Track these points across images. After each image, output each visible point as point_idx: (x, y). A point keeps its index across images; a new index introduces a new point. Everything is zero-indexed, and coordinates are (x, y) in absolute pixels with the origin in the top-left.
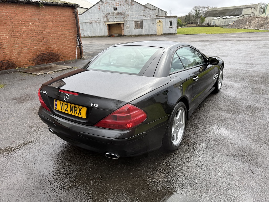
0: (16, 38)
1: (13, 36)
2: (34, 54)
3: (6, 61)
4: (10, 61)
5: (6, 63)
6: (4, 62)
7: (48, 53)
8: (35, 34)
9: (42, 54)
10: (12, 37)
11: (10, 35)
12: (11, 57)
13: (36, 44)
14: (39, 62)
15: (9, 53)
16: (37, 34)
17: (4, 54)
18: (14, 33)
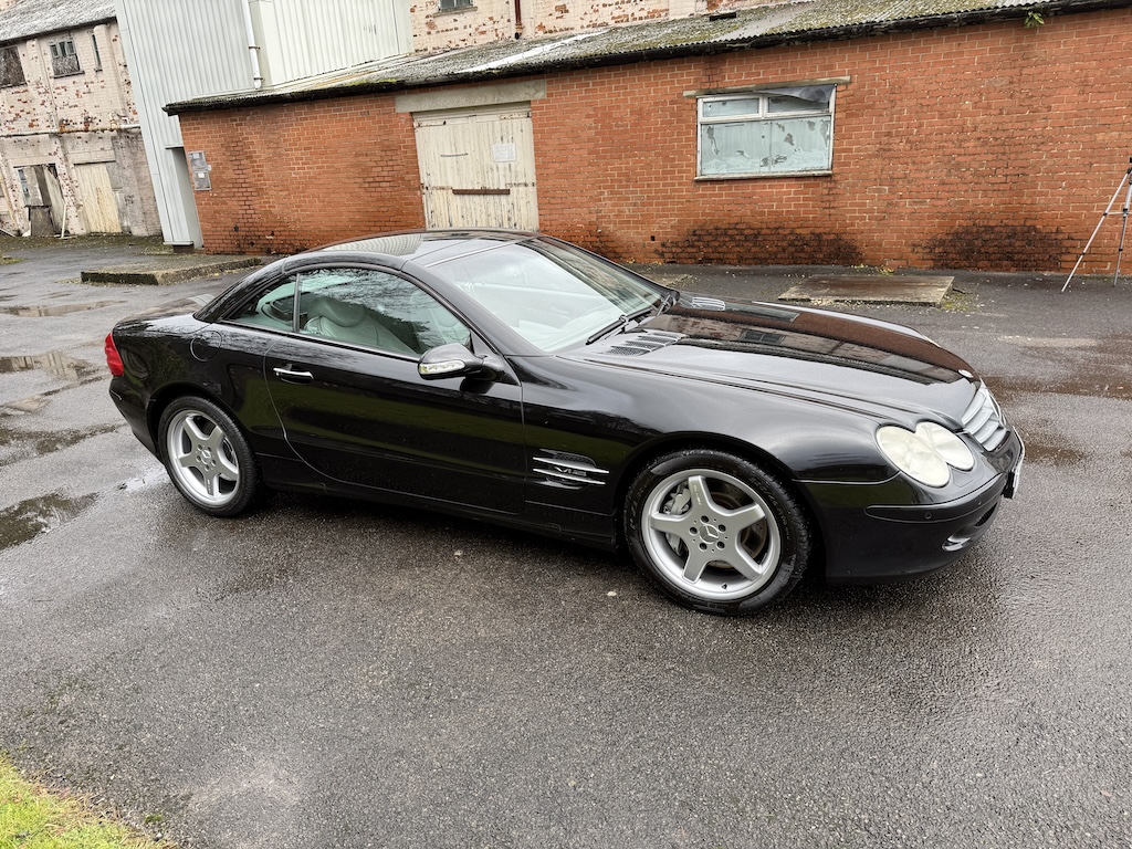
0: (890, 158)
1: (884, 152)
2: (940, 225)
3: (832, 236)
4: (844, 237)
5: (831, 242)
6: (825, 237)
7: (1006, 225)
8: (971, 144)
9: (975, 229)
10: (877, 156)
11: (872, 149)
12: (852, 225)
13: (965, 187)
14: (953, 260)
15: (848, 212)
16: (985, 143)
17: (832, 211)
18: (891, 141)
